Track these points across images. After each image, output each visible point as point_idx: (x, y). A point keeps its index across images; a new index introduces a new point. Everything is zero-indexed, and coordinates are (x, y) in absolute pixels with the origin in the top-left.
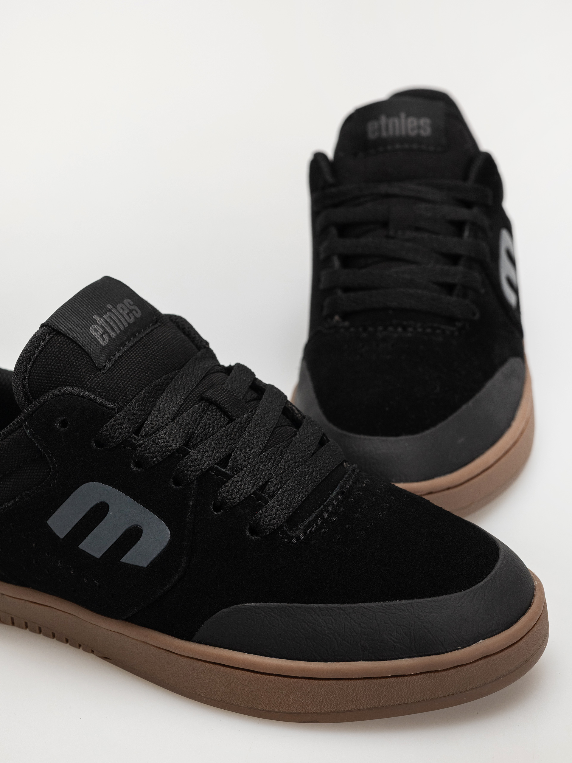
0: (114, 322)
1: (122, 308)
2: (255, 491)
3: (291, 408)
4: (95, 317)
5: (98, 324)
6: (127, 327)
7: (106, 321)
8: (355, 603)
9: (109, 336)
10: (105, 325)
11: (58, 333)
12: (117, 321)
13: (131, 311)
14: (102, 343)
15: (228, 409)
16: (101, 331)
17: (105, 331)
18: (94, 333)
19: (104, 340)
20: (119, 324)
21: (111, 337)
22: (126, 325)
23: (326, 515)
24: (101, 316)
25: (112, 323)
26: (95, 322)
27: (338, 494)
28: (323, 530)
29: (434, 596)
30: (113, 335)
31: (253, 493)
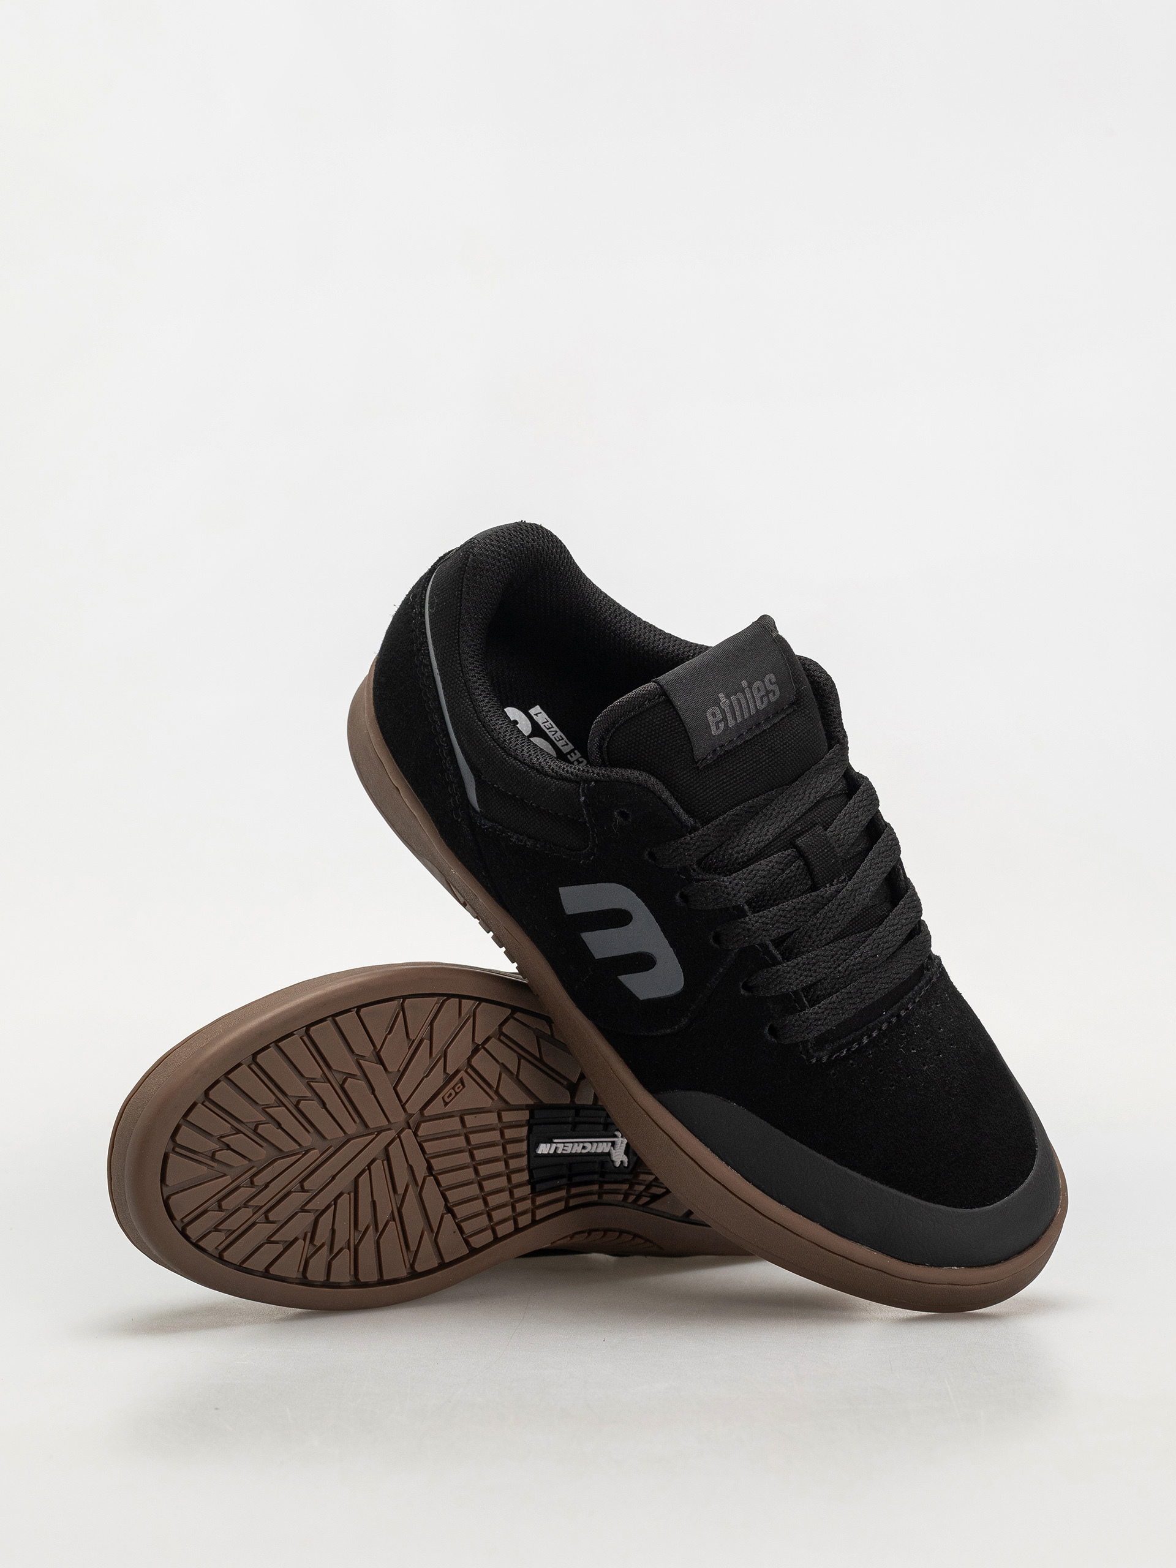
0: (741, 707)
1: (758, 688)
2: (797, 990)
3: (898, 869)
4: (721, 695)
5: (720, 707)
6: (753, 716)
7: (731, 706)
8: (841, 1165)
9: (726, 725)
10: (727, 709)
11: (669, 702)
12: (744, 705)
13: (768, 692)
14: (714, 731)
15: (817, 873)
16: (719, 716)
17: (725, 719)
18: (710, 718)
19: (718, 728)
20: (745, 711)
21: (728, 727)
22: (753, 712)
23: (865, 1040)
24: (728, 696)
25: (737, 708)
26: (717, 702)
27: (892, 1016)
28: (851, 1062)
29: (928, 1201)
30: (731, 723)
31: (794, 992)
